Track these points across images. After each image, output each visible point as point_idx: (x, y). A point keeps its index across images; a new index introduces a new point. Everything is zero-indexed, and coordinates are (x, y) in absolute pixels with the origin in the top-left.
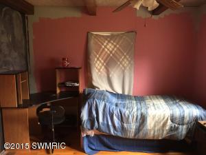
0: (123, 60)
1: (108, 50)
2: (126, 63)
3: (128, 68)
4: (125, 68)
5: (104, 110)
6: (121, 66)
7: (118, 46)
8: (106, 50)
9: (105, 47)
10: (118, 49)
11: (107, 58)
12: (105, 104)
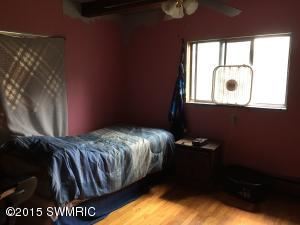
0: (51, 82)
1: (26, 64)
2: (55, 86)
3: (59, 95)
4: (55, 94)
5: (82, 163)
6: (49, 92)
7: (41, 58)
8: (22, 65)
9: (20, 59)
10: (41, 63)
11: (24, 80)
12: (81, 153)
